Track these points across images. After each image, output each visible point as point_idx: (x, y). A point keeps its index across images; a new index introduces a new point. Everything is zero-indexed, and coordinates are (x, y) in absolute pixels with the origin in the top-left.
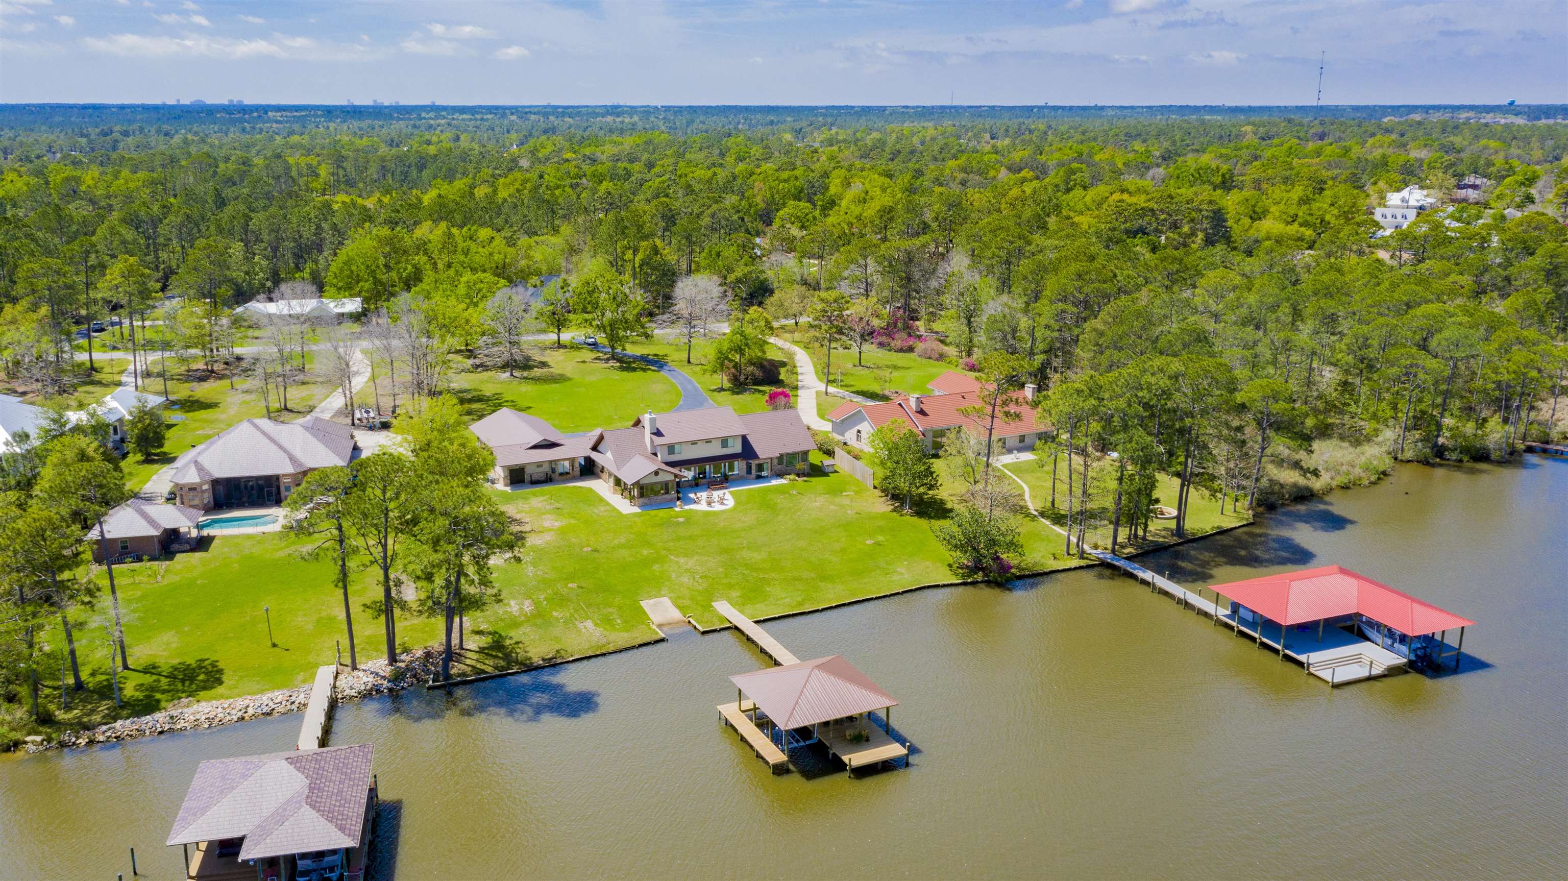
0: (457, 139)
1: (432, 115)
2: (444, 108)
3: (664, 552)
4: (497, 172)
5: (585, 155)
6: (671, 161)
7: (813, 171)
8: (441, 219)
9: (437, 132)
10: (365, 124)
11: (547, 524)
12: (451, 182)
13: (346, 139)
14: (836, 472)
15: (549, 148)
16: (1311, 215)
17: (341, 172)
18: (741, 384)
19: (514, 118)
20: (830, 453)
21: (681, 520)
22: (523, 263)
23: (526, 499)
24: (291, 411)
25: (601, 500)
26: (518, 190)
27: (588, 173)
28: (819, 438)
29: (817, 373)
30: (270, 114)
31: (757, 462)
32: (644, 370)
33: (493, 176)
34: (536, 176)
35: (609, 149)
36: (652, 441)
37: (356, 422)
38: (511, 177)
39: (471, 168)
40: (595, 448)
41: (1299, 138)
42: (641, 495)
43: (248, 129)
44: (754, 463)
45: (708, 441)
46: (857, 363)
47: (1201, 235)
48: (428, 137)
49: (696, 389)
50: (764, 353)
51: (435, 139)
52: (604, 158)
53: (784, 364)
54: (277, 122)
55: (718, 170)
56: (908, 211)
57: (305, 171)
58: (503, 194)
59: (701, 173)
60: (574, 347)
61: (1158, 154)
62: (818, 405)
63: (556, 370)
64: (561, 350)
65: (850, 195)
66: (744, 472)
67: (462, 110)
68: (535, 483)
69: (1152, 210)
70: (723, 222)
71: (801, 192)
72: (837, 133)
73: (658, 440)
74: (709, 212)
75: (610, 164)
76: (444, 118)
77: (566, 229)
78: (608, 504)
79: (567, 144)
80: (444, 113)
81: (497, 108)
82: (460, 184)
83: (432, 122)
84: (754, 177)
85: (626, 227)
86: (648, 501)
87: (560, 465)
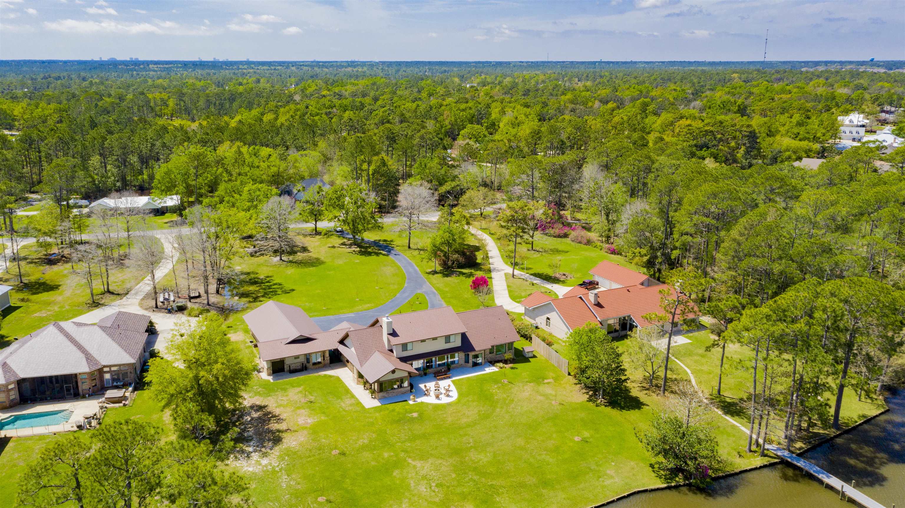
0: (258, 81)
1: (245, 67)
2: (253, 63)
3: (402, 455)
4: (279, 104)
5: (335, 93)
6: (389, 96)
7: (480, 104)
8: (237, 139)
9: (247, 77)
10: (205, 72)
11: (301, 421)
12: (250, 110)
13: (191, 81)
14: (534, 357)
15: (314, 88)
16: (808, 133)
17: (182, 104)
18: (449, 267)
19: (293, 68)
20: (527, 337)
21: (415, 415)
22: (291, 171)
23: (285, 390)
24: (112, 293)
25: (347, 391)
26: (292, 116)
27: (337, 105)
28: (517, 323)
29: (502, 256)
30: (151, 66)
31: (473, 353)
32: (377, 254)
33: (276, 107)
34: (304, 107)
35: (350, 89)
36: (389, 341)
37: (160, 304)
38: (287, 108)
39: (263, 101)
40: (342, 342)
41: (767, 81)
42: (381, 390)
43: (135, 75)
44: (471, 354)
45: (435, 339)
47: (743, 148)
48: (241, 80)
49: (416, 271)
50: (463, 240)
51: (245, 81)
52: (347, 94)
53: (477, 249)
54: (154, 71)
55: (420, 103)
56: (551, 133)
57: (159, 103)
58: (282, 119)
59: (410, 105)
60: (328, 234)
61: (690, 92)
62: (508, 286)
63: (313, 254)
64: (318, 237)
65: (505, 119)
66: (462, 362)
67: (263, 63)
68: (293, 371)
69: (711, 132)
70: (428, 142)
71: (473, 117)
72: (486, 78)
73: (394, 341)
74: (419, 134)
75: (351, 99)
76: (253, 68)
77: (322, 144)
78: (353, 396)
79: (324, 85)
80: (253, 66)
81: (284, 62)
82: (255, 112)
83: (245, 71)
84: (443, 108)
85: (363, 147)
86: (386, 396)
87: (313, 356)
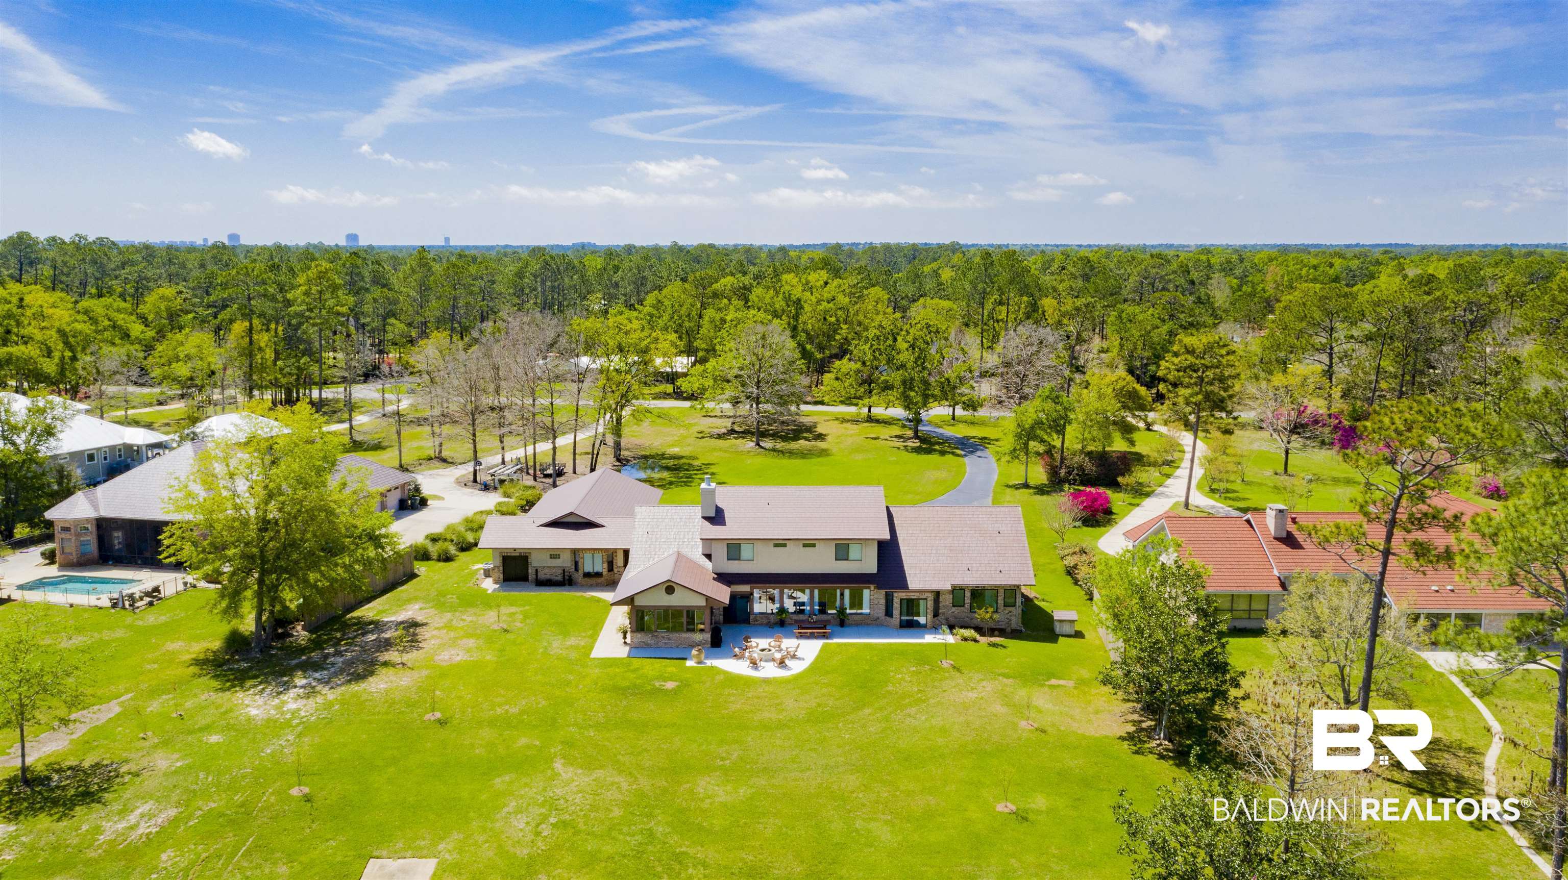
11: (445, 655)
14: (1078, 635)
18: (1061, 481)
20: (1092, 599)
21: (671, 685)
25: (596, 626)
31: (905, 595)
42: (640, 626)
44: (898, 596)
45: (809, 544)
46: (1281, 469)
49: (988, 481)
50: (1132, 443)
66: (880, 611)
68: (544, 583)
73: (715, 532)
78: (594, 634)
86: (652, 642)
87: (588, 556)
